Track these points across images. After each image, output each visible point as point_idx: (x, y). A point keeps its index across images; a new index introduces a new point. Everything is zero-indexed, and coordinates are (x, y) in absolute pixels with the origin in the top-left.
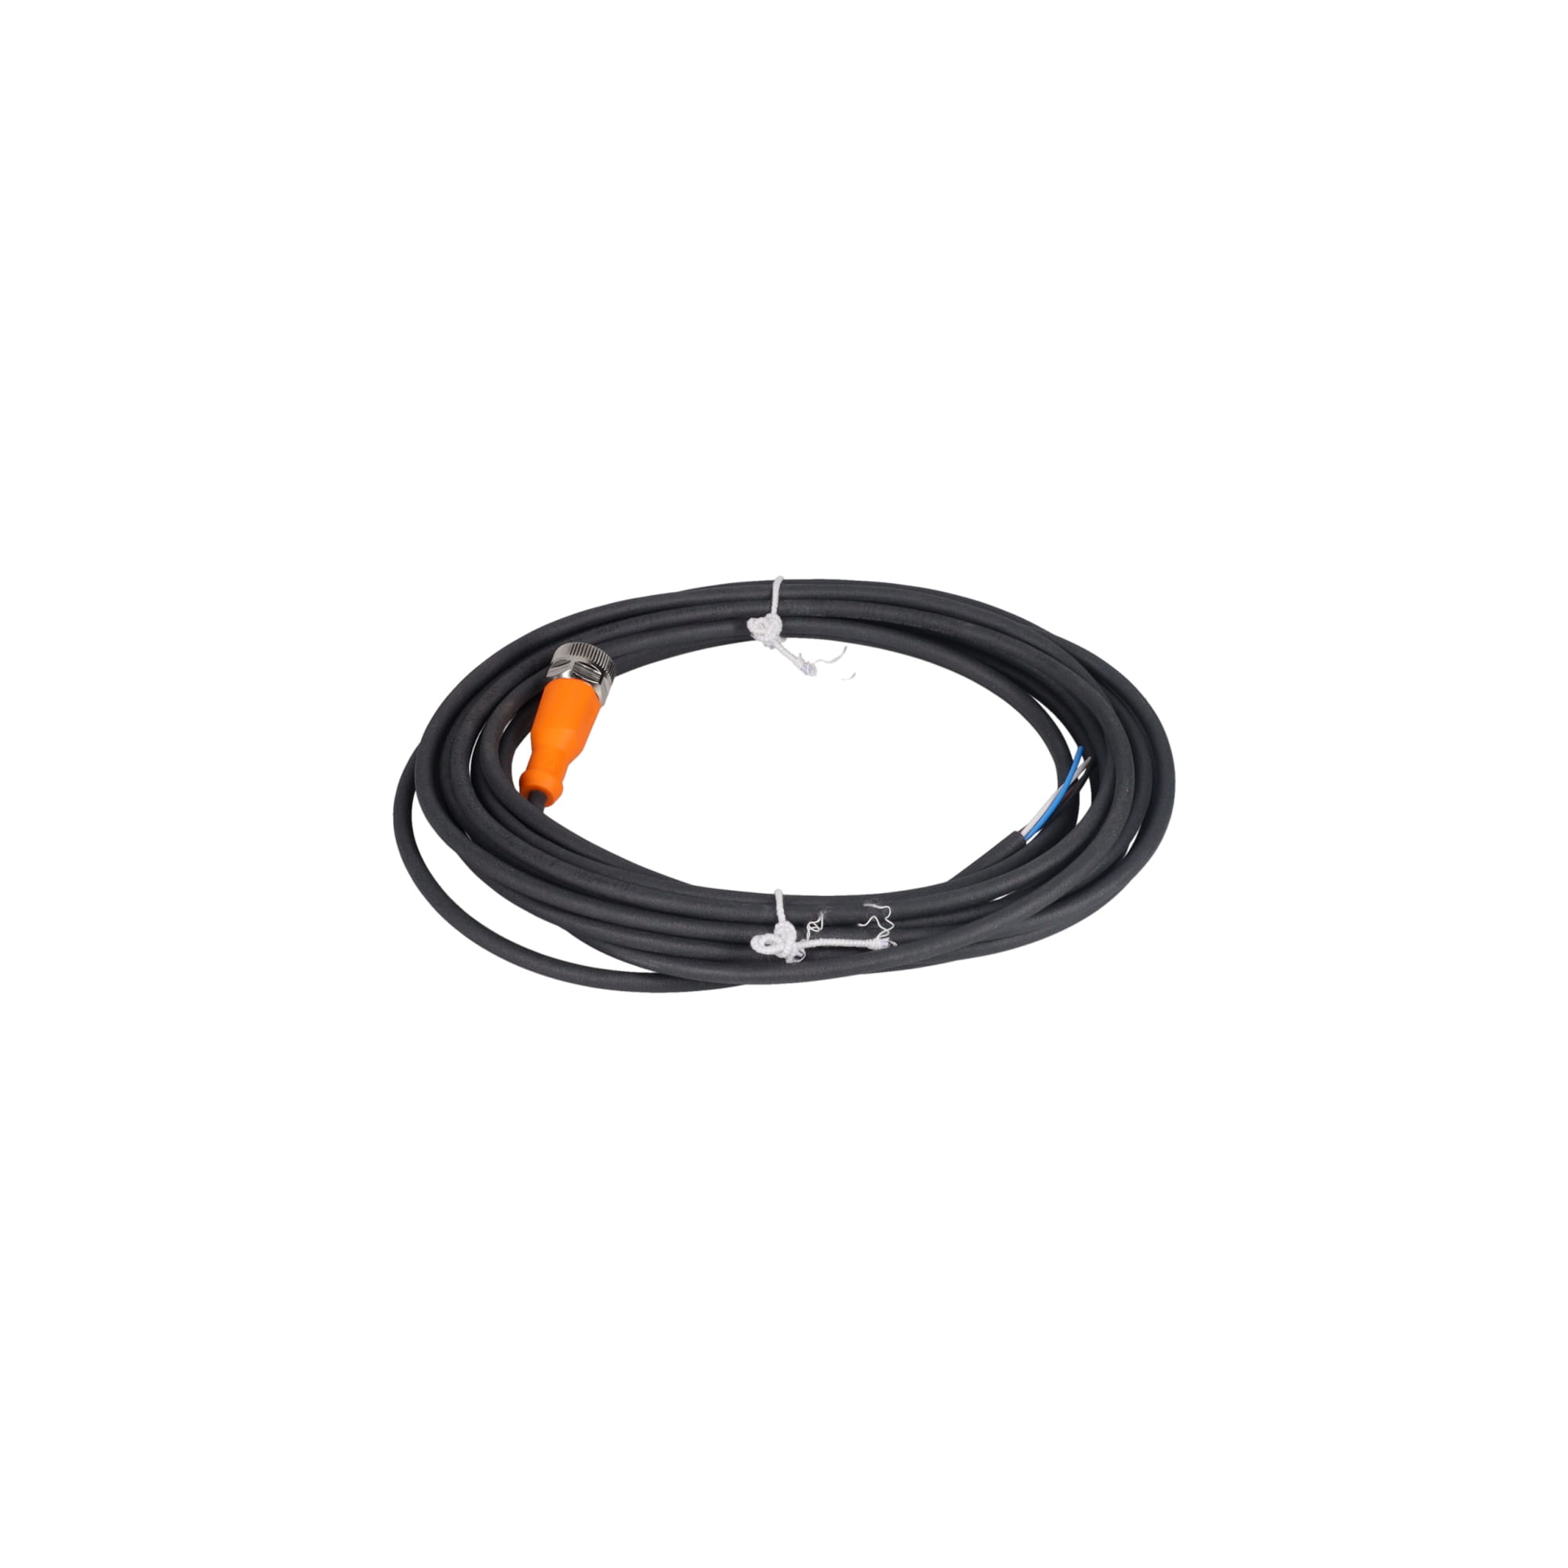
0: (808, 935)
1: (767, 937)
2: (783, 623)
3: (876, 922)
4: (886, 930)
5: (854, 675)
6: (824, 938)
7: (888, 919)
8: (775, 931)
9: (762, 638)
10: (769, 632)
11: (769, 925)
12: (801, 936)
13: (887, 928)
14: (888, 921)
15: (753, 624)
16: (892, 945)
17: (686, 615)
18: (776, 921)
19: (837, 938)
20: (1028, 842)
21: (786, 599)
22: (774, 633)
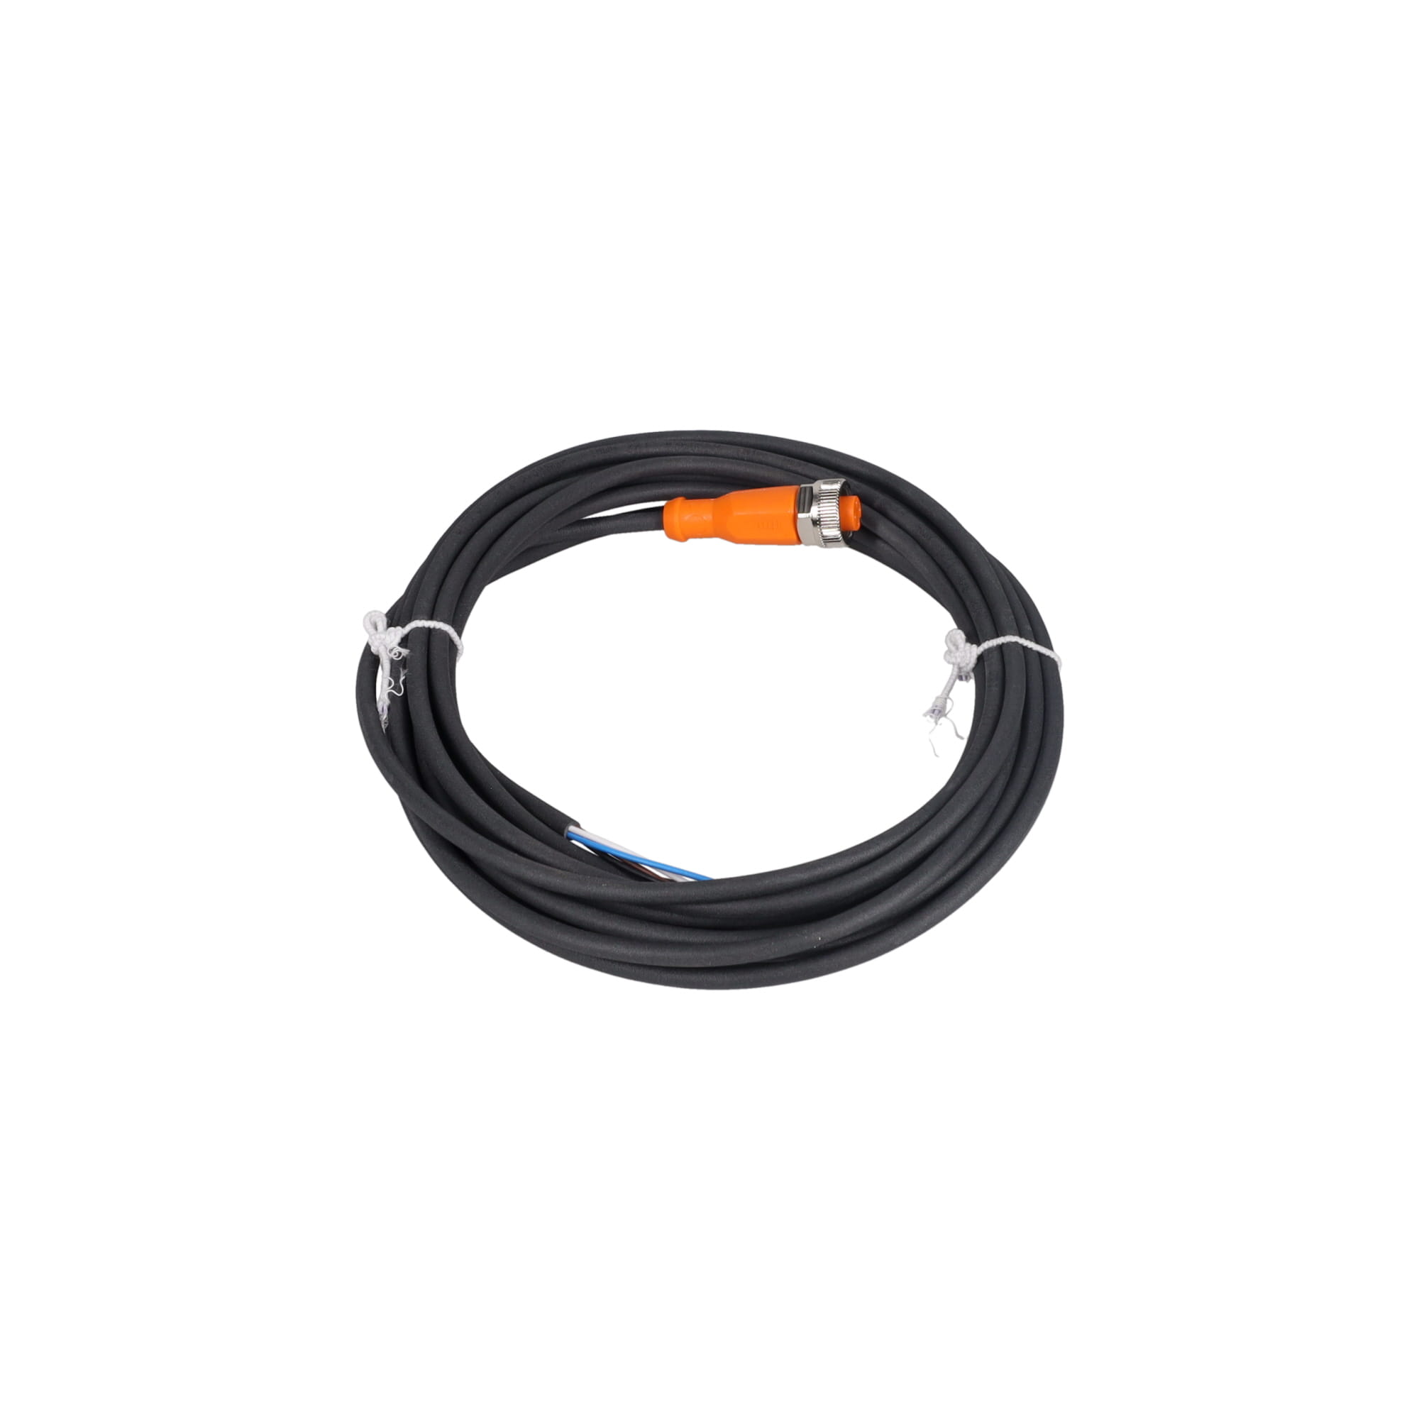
22: (959, 660)
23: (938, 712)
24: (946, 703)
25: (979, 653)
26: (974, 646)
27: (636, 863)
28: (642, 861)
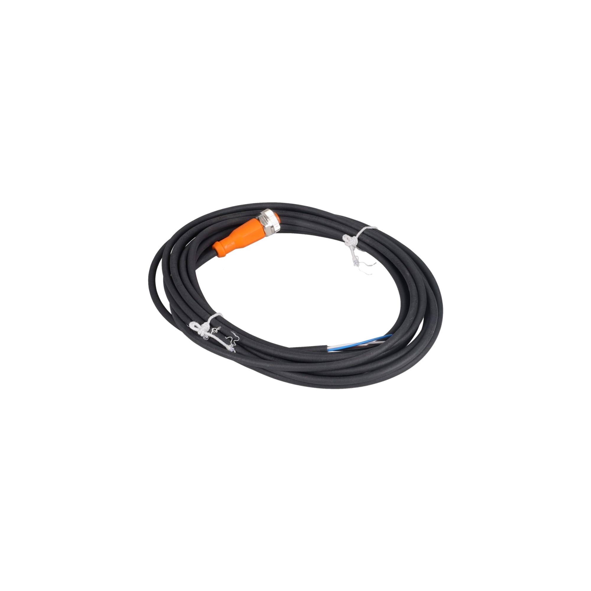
0: (212, 332)
1: (197, 324)
2: (358, 242)
3: (231, 340)
4: (232, 345)
5: (372, 274)
6: (216, 336)
7: (235, 341)
8: (203, 325)
9: (346, 243)
10: (349, 243)
11: (202, 321)
12: (210, 331)
13: (233, 344)
14: (234, 343)
15: (345, 237)
16: (234, 351)
17: (328, 223)
18: (206, 321)
19: (219, 338)
20: (329, 352)
21: (365, 234)
22: (352, 243)
23: (356, 262)
24: (356, 258)
25: (357, 238)
26: (354, 237)
27: (356, 346)
28: (357, 344)
